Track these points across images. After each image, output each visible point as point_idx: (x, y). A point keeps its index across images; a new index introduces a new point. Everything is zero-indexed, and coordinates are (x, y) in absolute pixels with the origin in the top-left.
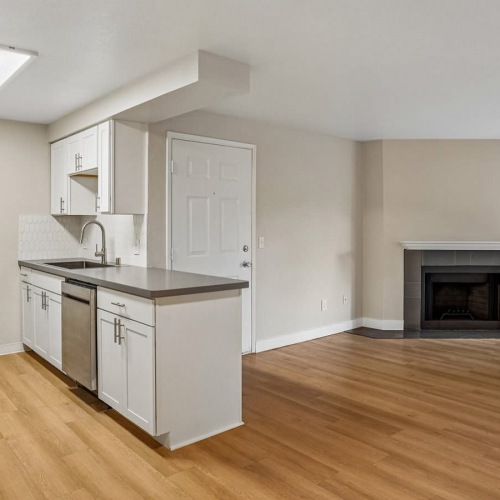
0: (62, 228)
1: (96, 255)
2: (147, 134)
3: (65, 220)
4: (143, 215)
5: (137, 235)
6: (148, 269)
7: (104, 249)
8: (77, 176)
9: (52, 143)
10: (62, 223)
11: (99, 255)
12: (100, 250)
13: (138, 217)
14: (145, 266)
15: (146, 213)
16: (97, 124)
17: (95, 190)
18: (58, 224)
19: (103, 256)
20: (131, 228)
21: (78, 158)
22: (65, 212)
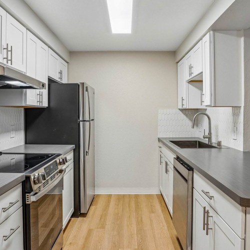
0: (185, 117)
1: (204, 138)
2: (242, 39)
3: (187, 113)
4: (240, 107)
5: (235, 123)
6: (244, 152)
7: (210, 133)
8: (191, 82)
9: (178, 63)
10: (185, 114)
11: (207, 138)
12: (207, 134)
13: (236, 108)
14: (242, 150)
15: (243, 105)
16: (201, 39)
17: (201, 89)
18: (182, 115)
19: (210, 138)
20: (231, 118)
21: (191, 68)
22: (184, 107)
